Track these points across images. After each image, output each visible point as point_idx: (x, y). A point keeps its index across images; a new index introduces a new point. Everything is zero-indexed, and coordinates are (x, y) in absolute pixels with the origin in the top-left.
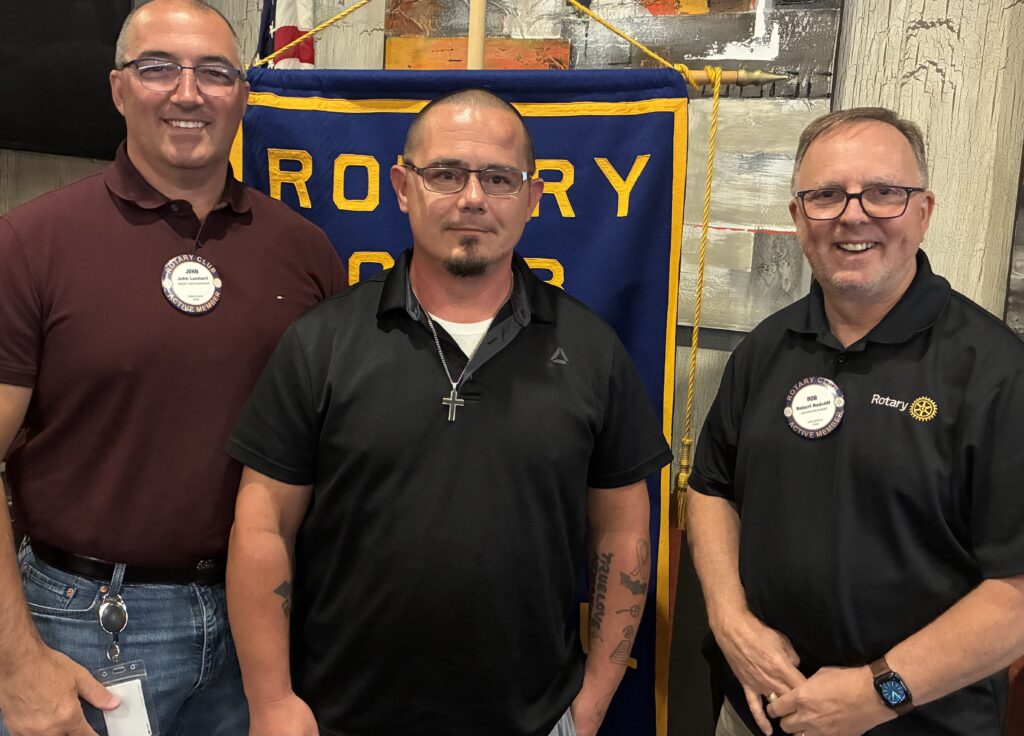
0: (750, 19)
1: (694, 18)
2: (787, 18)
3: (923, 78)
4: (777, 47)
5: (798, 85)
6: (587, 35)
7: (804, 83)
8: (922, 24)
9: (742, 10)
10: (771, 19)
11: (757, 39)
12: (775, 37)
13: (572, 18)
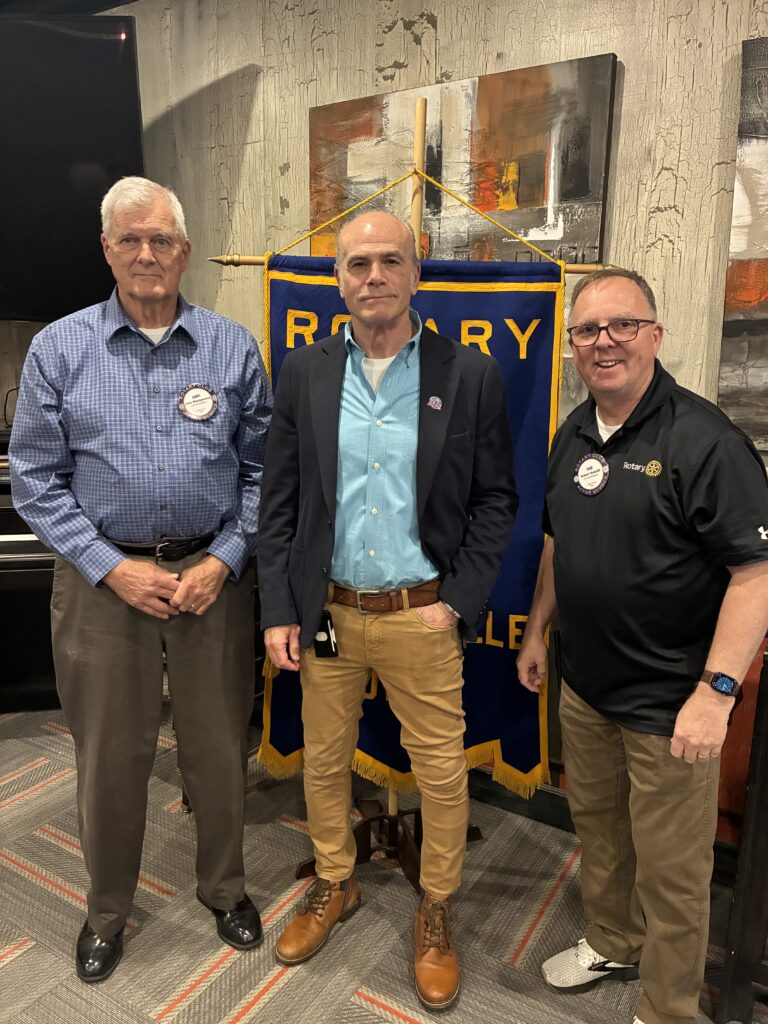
0: (544, 212)
1: (509, 213)
2: (568, 210)
3: (659, 247)
4: (562, 231)
5: (577, 256)
6: (439, 228)
7: (580, 255)
8: (659, 209)
9: (539, 205)
10: (557, 211)
11: (549, 225)
12: (561, 223)
13: (430, 216)
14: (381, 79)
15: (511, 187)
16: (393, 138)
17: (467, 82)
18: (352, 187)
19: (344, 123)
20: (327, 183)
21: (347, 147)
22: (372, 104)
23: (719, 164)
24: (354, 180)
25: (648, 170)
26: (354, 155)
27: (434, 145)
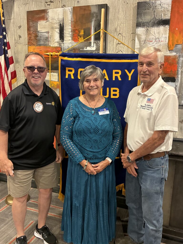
0: (90, 43)
1: (82, 42)
2: (97, 43)
4: (95, 48)
6: (64, 46)
8: (119, 44)
9: (89, 41)
10: (94, 43)
11: (92, 46)
12: (95, 46)
13: (61, 42)
14: (46, 5)
15: (82, 36)
16: (50, 21)
17: (70, 8)
18: (39, 33)
19: (37, 16)
20: (32, 32)
21: (38, 23)
22: (44, 11)
23: (132, 33)
24: (40, 31)
25: (116, 34)
26: (40, 24)
27: (62, 24)
